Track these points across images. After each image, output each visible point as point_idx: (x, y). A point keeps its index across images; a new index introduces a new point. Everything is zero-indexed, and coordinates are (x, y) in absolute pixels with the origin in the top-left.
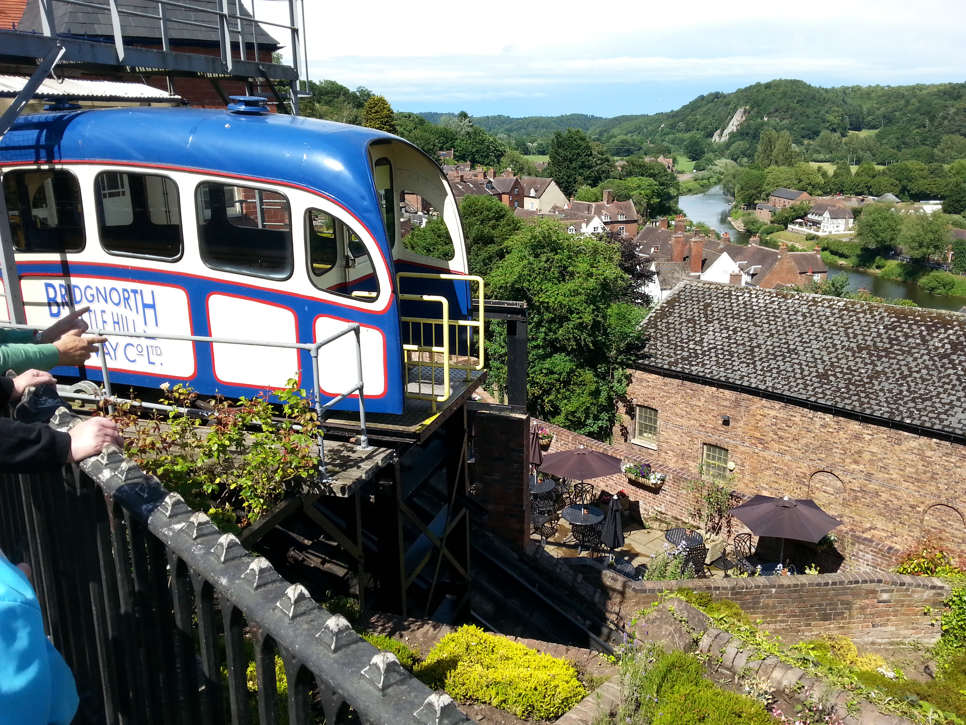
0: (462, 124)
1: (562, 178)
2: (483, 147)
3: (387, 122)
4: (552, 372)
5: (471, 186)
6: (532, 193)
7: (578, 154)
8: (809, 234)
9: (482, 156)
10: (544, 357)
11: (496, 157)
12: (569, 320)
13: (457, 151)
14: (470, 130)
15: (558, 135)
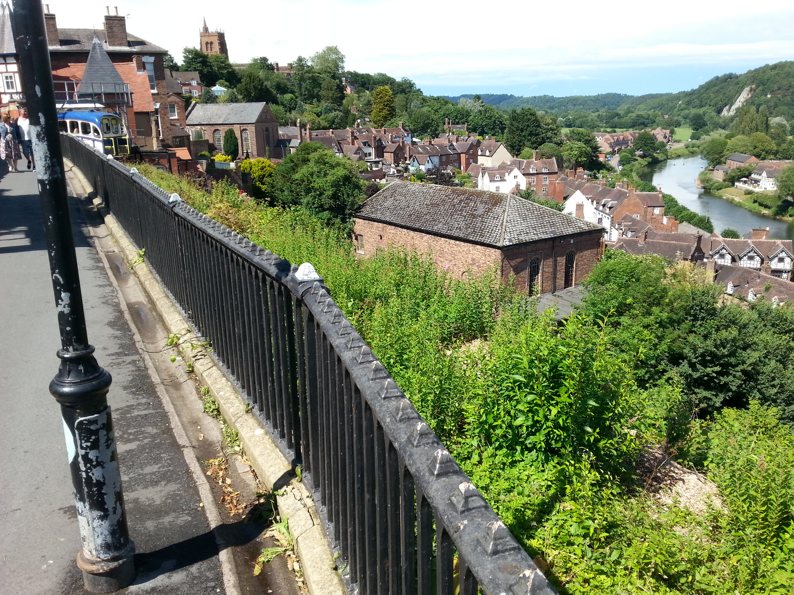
0: (476, 104)
2: (490, 121)
5: (438, 148)
6: (486, 153)
7: (528, 126)
8: (747, 190)
9: (490, 128)
13: (470, 125)
14: (481, 108)
15: (514, 111)
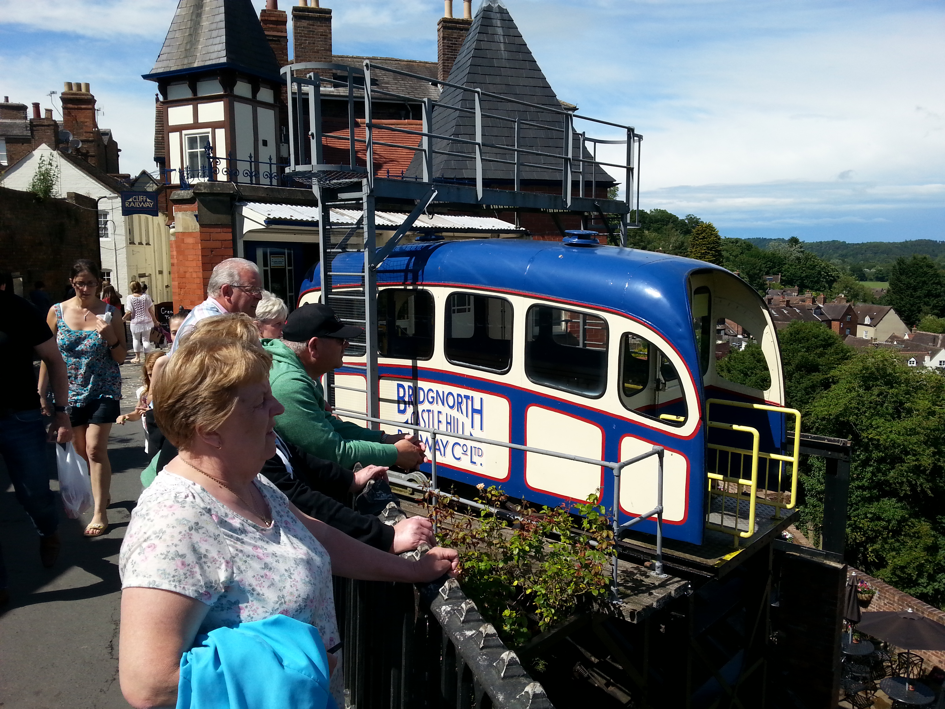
0: (792, 249)
1: (904, 306)
2: (813, 272)
3: (713, 247)
4: (879, 519)
5: (798, 311)
6: (867, 320)
7: (924, 282)
9: (812, 281)
10: (870, 500)
11: (827, 282)
12: (903, 461)
13: (785, 276)
14: (800, 255)
15: (901, 262)
